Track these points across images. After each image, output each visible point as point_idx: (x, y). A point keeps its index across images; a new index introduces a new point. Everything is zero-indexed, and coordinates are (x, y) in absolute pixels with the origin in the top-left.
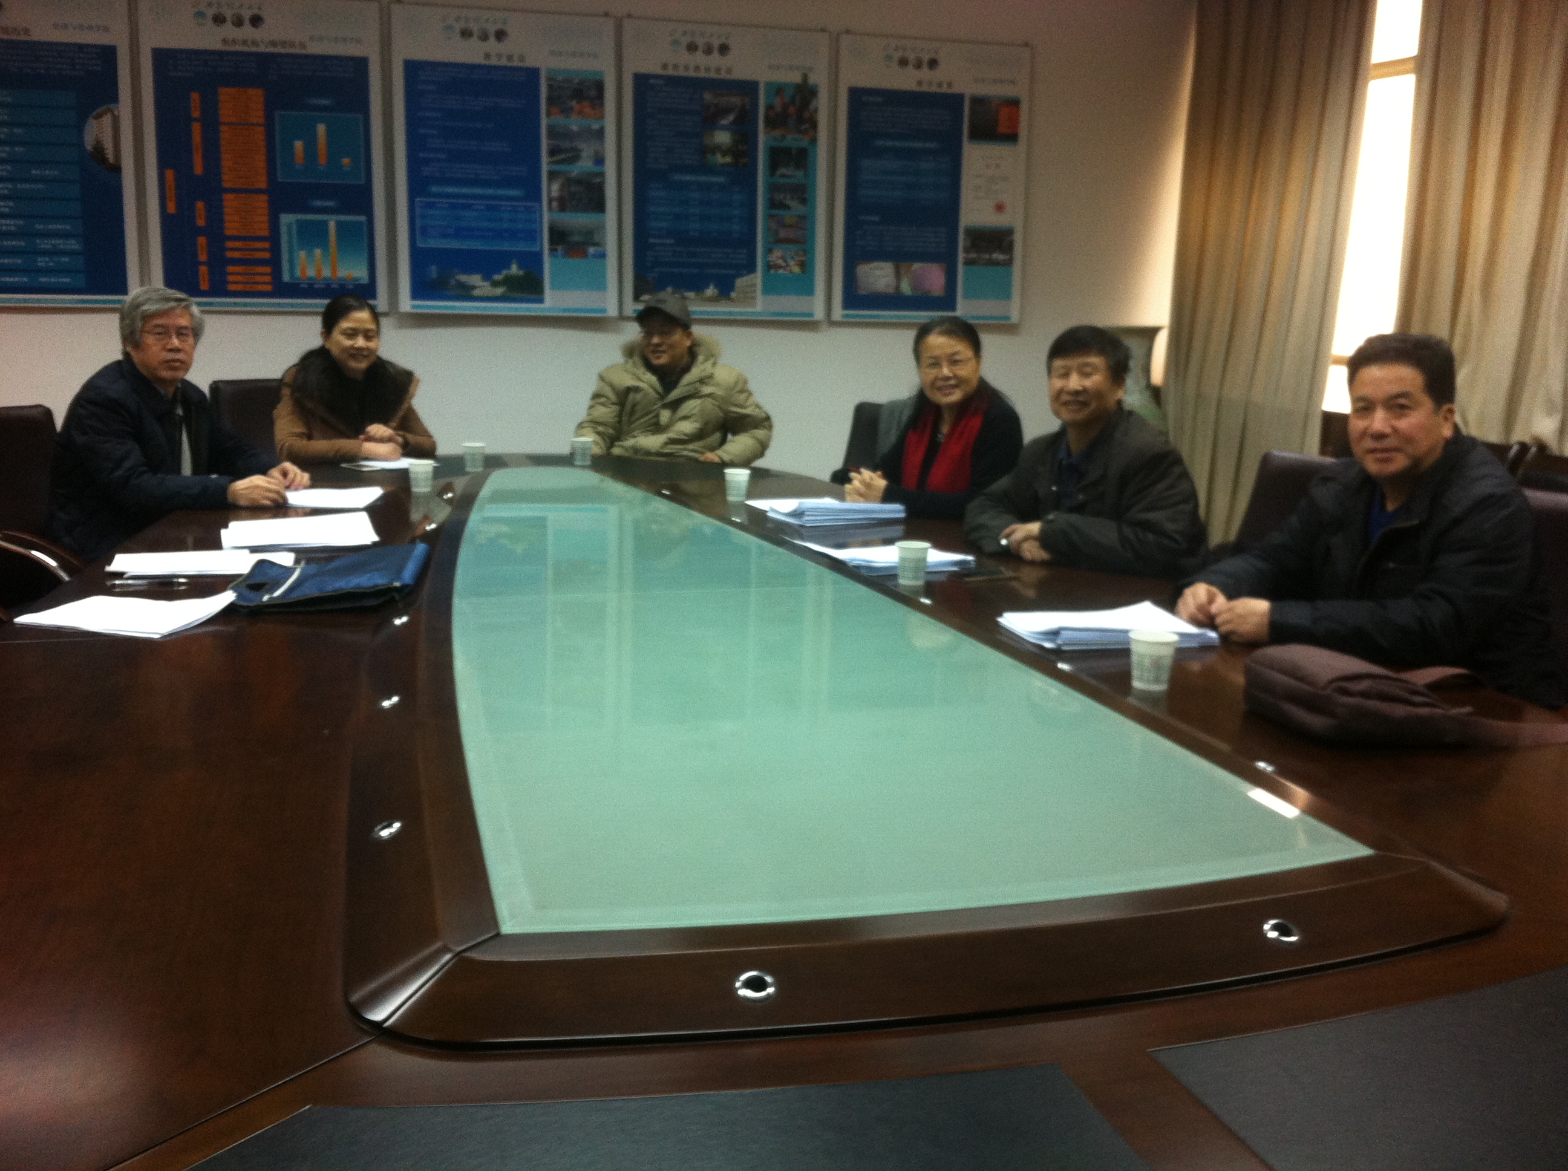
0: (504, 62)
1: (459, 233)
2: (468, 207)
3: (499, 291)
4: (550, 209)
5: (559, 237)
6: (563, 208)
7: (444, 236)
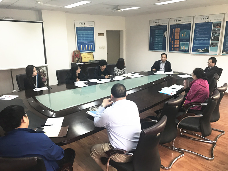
0: (208, 22)
2: (201, 41)
3: (203, 51)
4: (211, 41)
5: (212, 44)
6: (213, 41)
7: (197, 44)
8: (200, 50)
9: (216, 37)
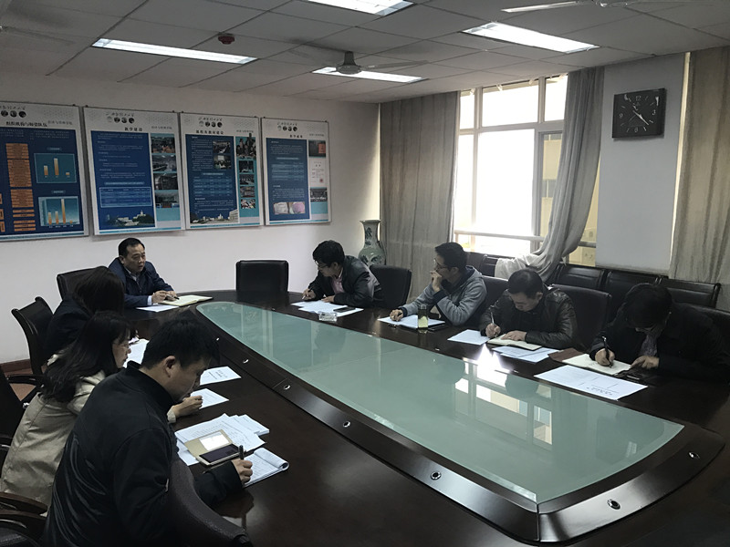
0: (133, 131)
1: (118, 201)
2: (122, 190)
3: (136, 223)
4: (155, 189)
5: (159, 200)
6: (160, 189)
7: (111, 202)
8: (126, 219)
9: (166, 178)
